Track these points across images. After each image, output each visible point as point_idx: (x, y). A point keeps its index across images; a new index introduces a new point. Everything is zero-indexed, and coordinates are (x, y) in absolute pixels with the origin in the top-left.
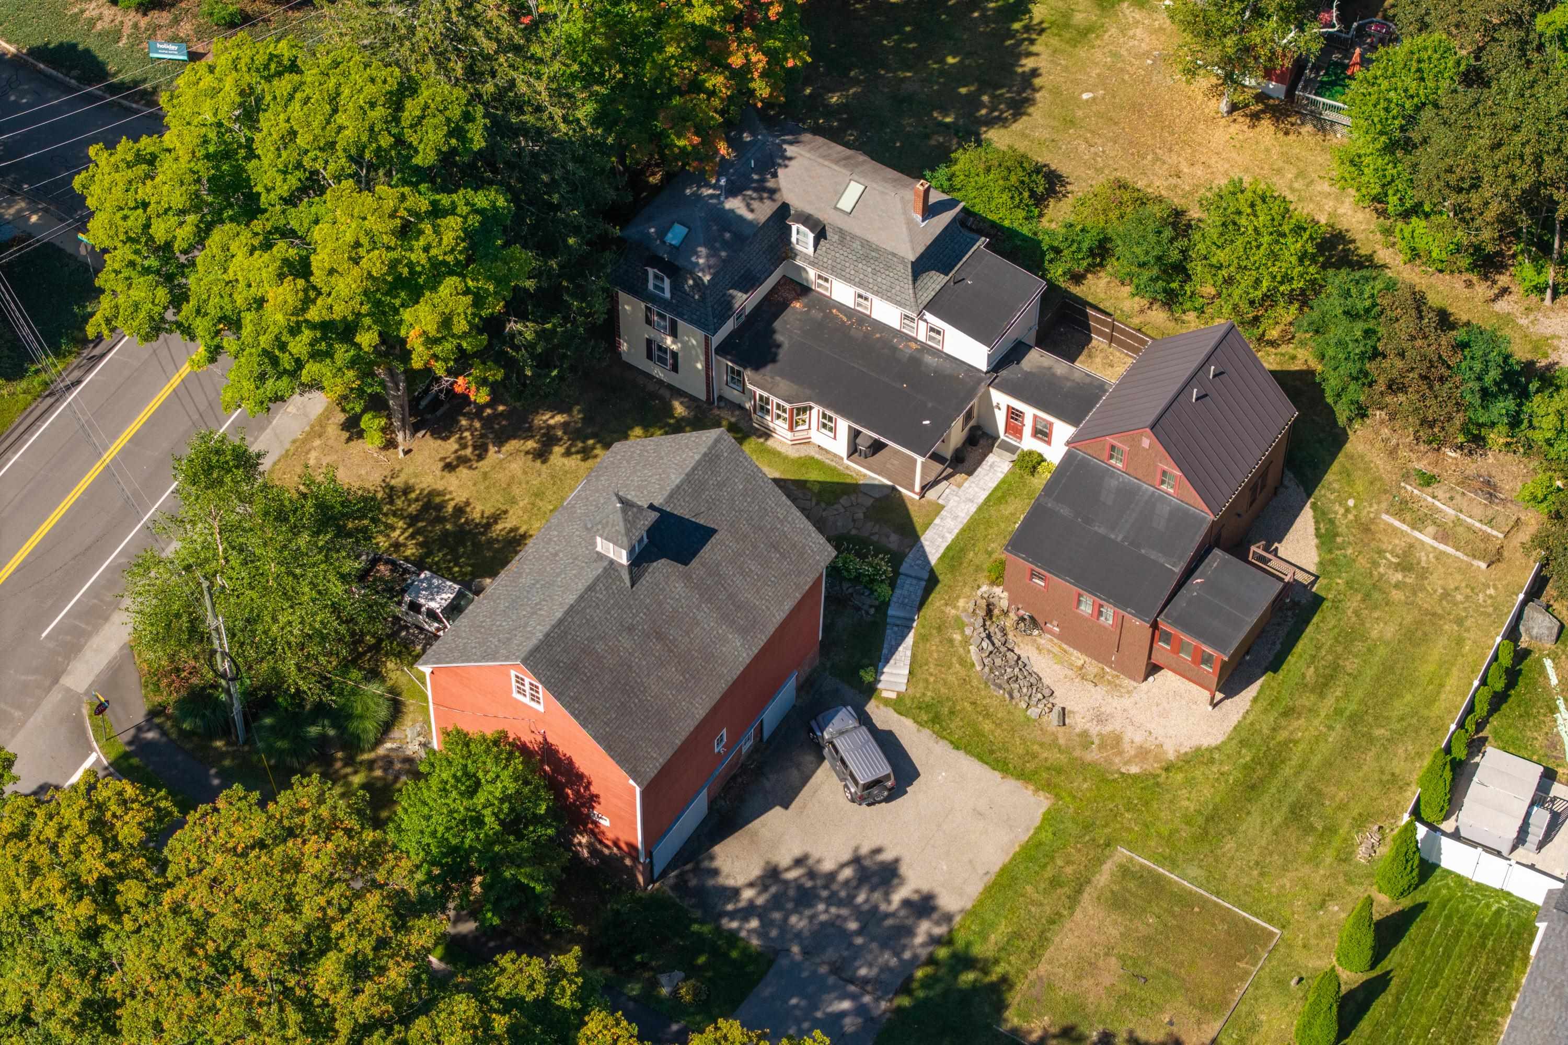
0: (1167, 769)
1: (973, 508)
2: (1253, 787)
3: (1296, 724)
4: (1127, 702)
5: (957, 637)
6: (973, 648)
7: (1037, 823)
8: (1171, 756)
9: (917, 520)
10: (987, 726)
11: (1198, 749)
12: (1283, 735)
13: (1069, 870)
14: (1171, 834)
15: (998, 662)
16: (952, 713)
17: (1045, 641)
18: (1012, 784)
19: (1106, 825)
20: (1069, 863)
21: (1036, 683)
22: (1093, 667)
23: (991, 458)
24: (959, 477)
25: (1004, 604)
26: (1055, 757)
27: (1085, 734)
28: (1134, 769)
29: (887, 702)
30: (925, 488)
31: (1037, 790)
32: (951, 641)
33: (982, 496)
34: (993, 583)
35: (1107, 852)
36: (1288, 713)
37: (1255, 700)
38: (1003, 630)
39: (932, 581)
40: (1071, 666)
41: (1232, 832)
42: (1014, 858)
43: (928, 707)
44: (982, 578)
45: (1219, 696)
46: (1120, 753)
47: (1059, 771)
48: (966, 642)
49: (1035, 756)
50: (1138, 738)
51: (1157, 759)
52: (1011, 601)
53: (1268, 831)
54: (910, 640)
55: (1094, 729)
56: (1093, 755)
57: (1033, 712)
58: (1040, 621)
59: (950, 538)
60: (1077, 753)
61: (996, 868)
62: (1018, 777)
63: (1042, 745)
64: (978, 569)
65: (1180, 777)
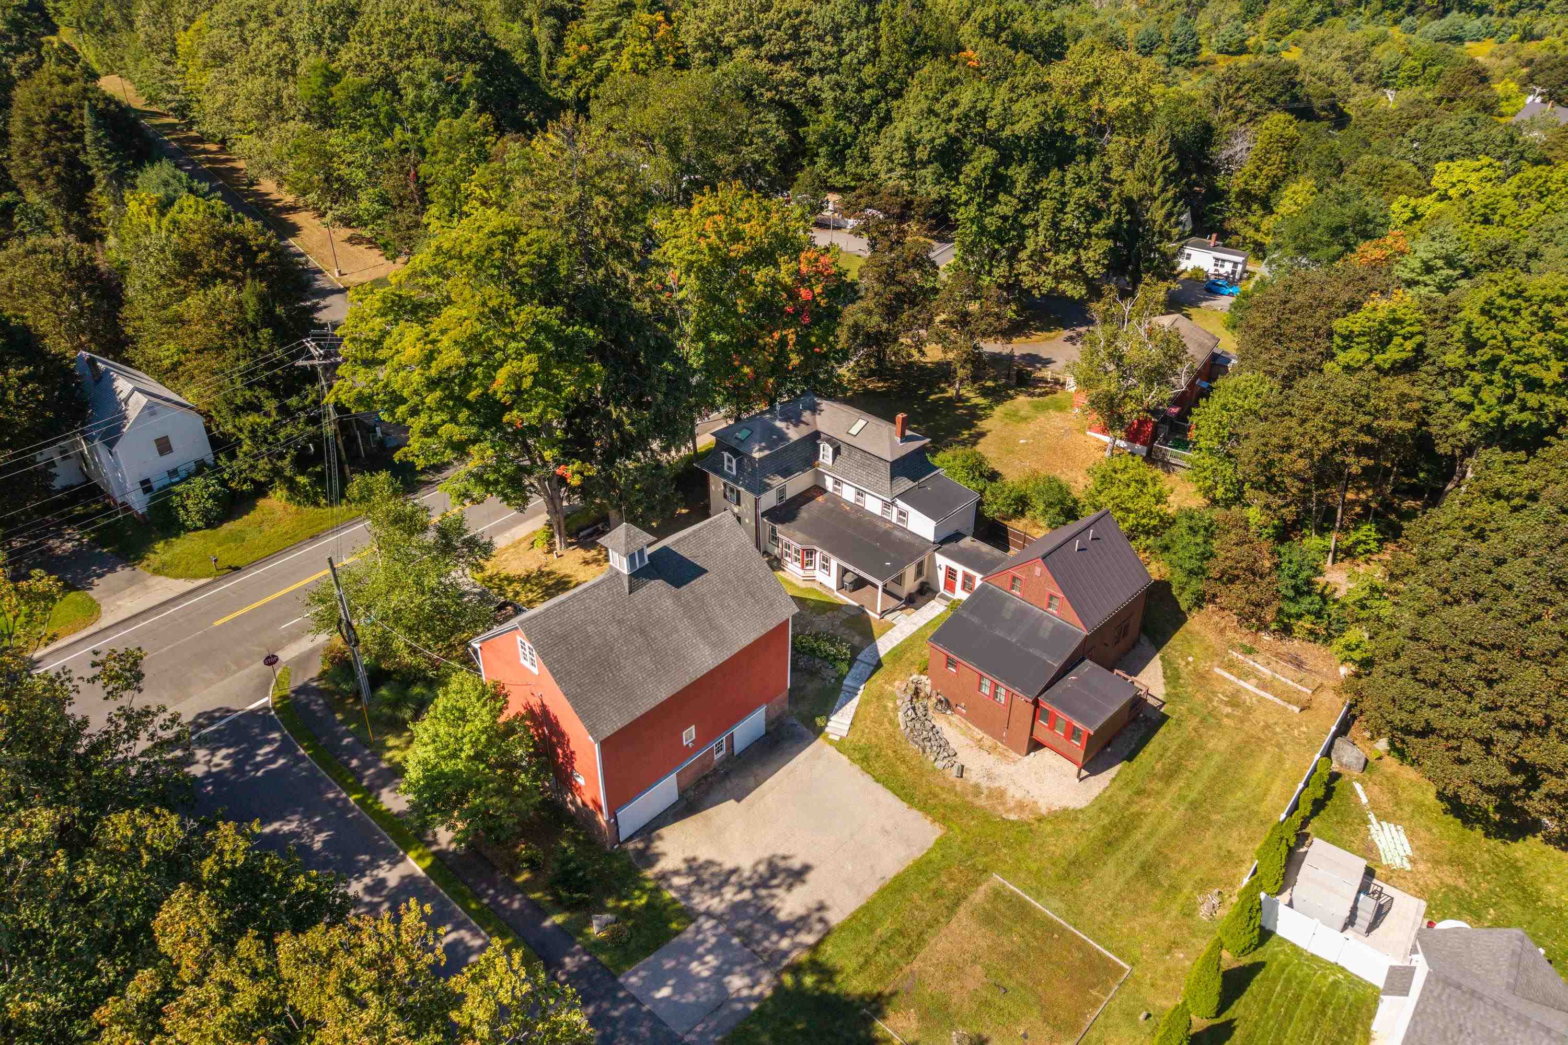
0: (1039, 821)
1: (915, 629)
2: (1109, 844)
3: (1146, 801)
4: (1012, 768)
5: (890, 705)
6: (900, 714)
7: (930, 845)
8: (1044, 811)
9: (876, 630)
10: (902, 769)
11: (1065, 809)
12: (1135, 808)
13: (951, 886)
14: (1039, 871)
15: (918, 726)
16: (877, 756)
17: (955, 719)
18: (915, 812)
19: (986, 855)
20: (951, 880)
21: (944, 745)
22: (988, 741)
23: (932, 603)
24: (909, 610)
25: (928, 689)
26: (950, 799)
27: (977, 786)
28: (1013, 817)
29: (831, 742)
30: (884, 613)
31: (934, 821)
32: (885, 707)
33: (923, 623)
34: (921, 673)
35: (984, 876)
36: (1140, 792)
37: (1114, 780)
38: (926, 709)
39: (879, 665)
40: (972, 739)
41: (1090, 877)
42: (907, 870)
43: (860, 750)
44: (914, 669)
45: (1084, 773)
46: (1003, 804)
47: (954, 809)
48: (896, 709)
49: (935, 796)
50: (1019, 795)
51: (1032, 811)
52: (934, 686)
53: (1121, 880)
54: (855, 701)
55: (984, 783)
56: (982, 802)
57: (939, 765)
58: (953, 703)
59: (896, 643)
60: (970, 798)
61: (892, 875)
62: (920, 810)
63: (942, 789)
64: (912, 664)
65: (1049, 828)
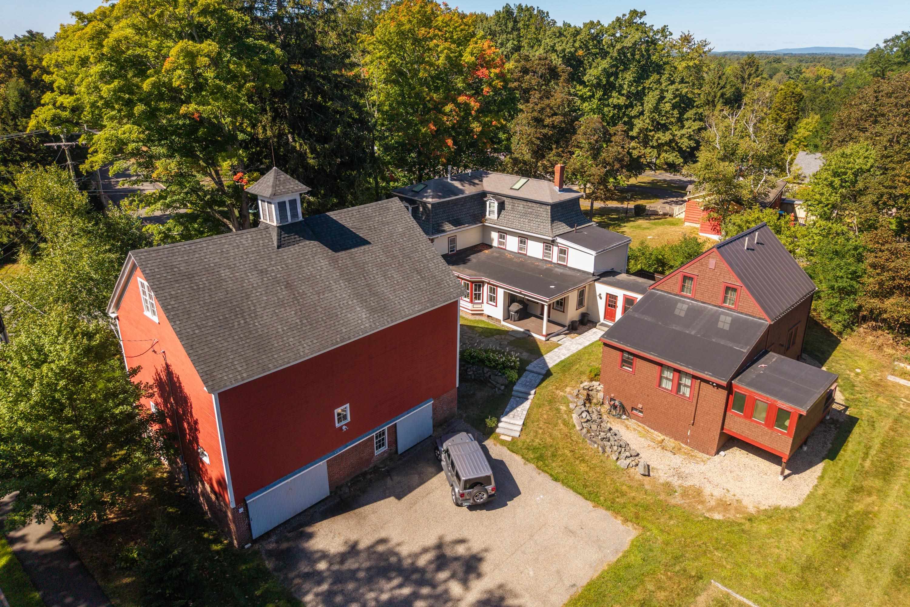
0: (750, 520)
1: (580, 347)
4: (702, 467)
5: (563, 408)
6: (575, 416)
7: (626, 547)
10: (583, 468)
11: (777, 508)
15: (594, 427)
17: (632, 423)
18: (601, 512)
21: (623, 446)
22: (670, 442)
23: (594, 330)
24: (572, 335)
25: (601, 395)
26: (640, 497)
27: (668, 485)
28: (717, 516)
29: (503, 443)
32: (558, 410)
33: (587, 343)
34: (592, 380)
38: (600, 414)
43: (535, 449)
44: (584, 378)
47: (647, 508)
48: (570, 411)
50: (717, 493)
55: (676, 482)
56: (676, 500)
57: (623, 463)
58: (628, 408)
59: (563, 358)
60: (662, 497)
61: (584, 582)
62: (608, 509)
63: (630, 487)
64: (582, 373)
65: (764, 528)
